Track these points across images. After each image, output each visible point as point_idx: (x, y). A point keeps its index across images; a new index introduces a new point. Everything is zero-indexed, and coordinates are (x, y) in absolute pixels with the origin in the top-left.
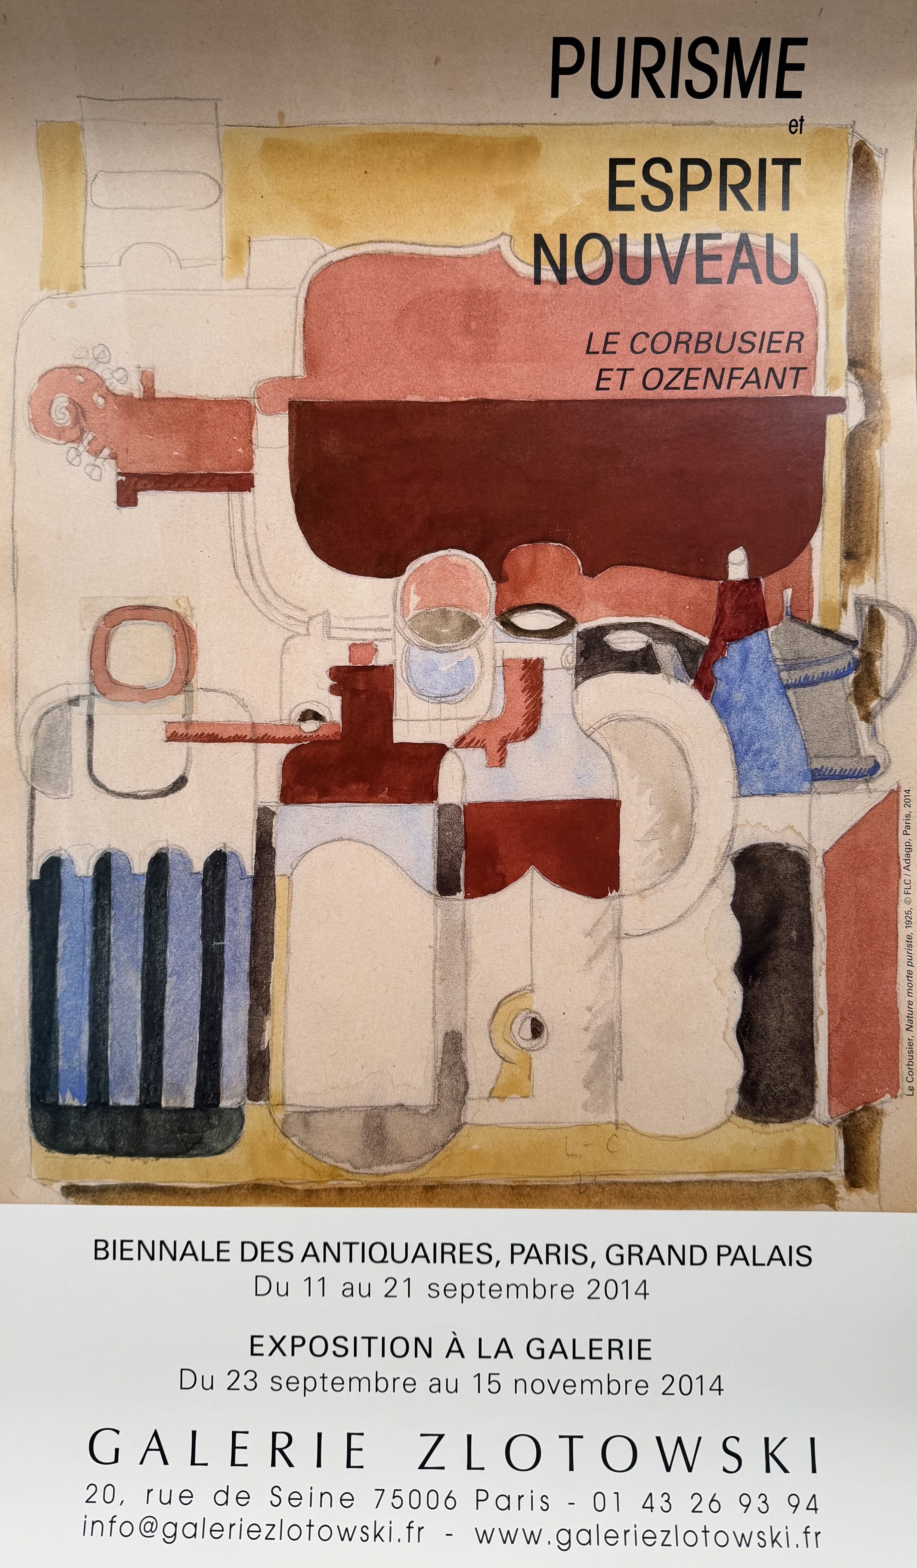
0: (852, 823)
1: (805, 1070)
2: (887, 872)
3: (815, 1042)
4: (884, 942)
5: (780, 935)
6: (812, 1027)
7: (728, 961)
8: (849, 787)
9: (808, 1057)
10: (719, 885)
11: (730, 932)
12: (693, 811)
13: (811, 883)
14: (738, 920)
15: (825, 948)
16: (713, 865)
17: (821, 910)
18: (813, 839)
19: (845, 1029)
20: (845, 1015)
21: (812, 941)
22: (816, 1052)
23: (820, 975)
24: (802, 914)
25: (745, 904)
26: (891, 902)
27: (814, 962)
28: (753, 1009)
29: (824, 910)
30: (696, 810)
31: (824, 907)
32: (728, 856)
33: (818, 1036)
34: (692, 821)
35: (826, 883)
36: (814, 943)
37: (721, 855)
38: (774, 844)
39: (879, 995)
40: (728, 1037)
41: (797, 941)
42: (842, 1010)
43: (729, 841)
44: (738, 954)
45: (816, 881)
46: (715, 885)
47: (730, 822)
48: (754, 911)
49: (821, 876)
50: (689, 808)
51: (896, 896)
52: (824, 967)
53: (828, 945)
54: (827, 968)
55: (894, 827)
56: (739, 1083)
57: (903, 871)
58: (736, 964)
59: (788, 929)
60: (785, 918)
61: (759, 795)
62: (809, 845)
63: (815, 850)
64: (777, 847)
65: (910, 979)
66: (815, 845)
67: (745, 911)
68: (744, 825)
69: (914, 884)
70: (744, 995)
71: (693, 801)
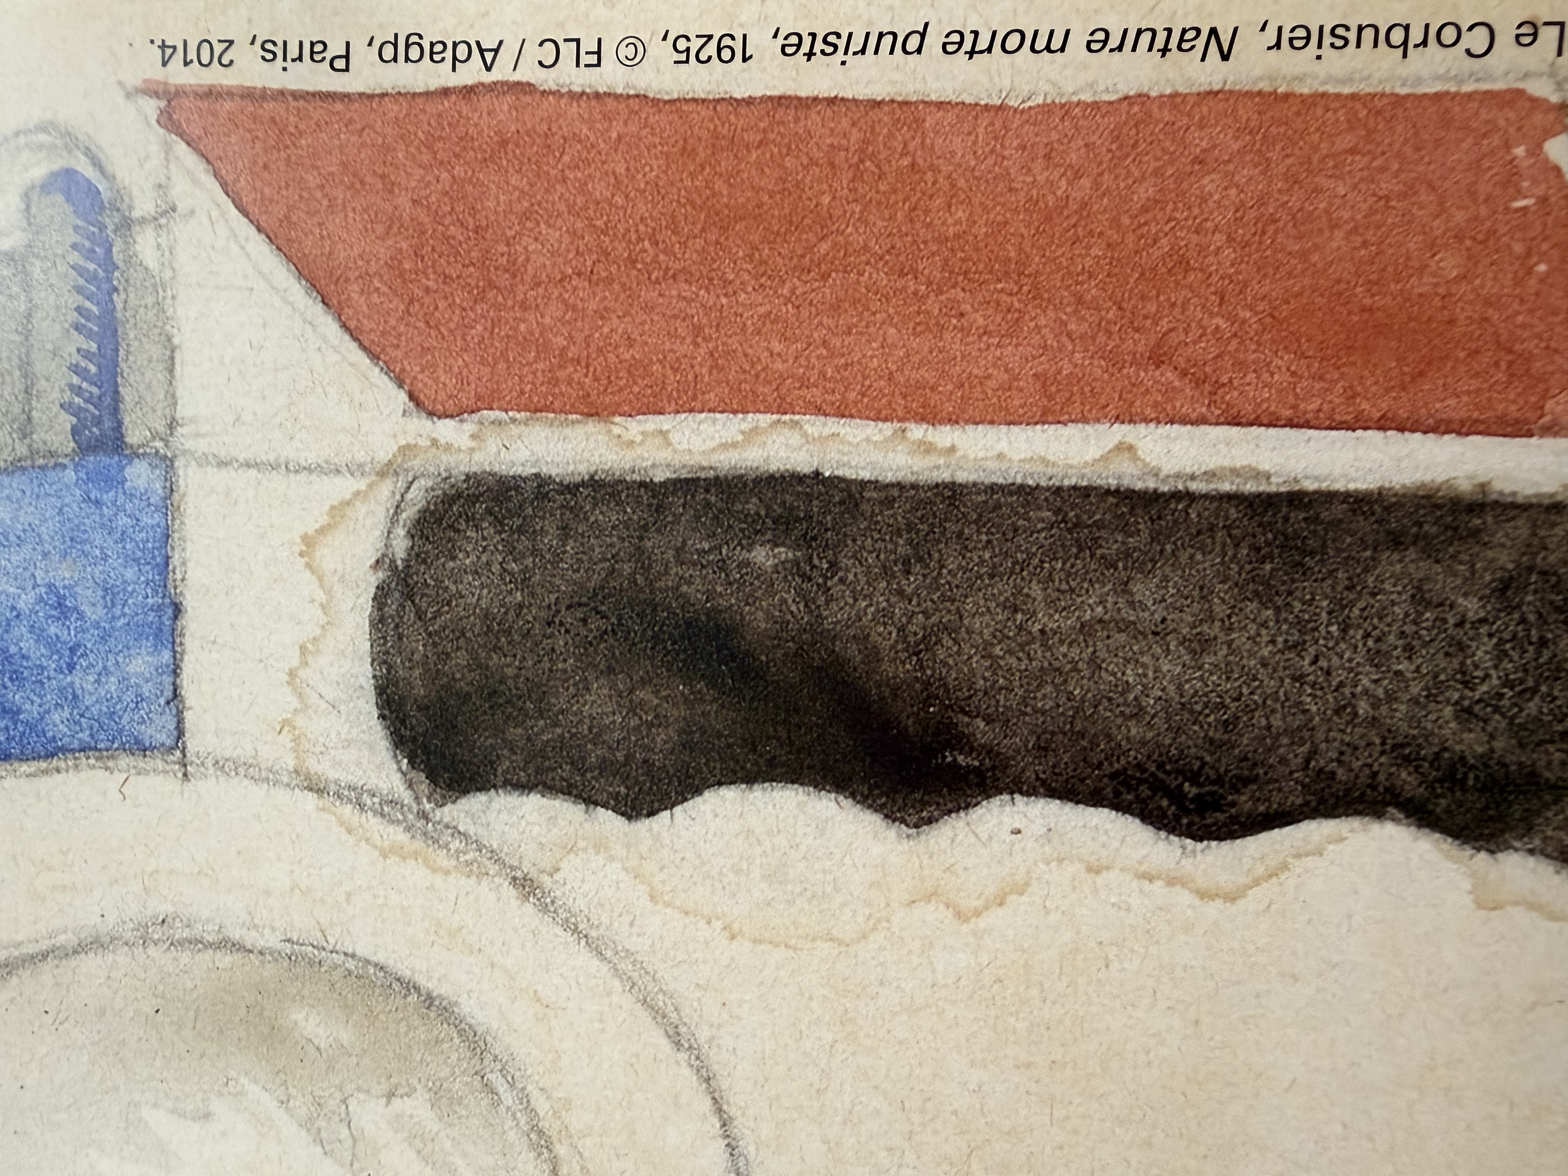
0: (297, 291)
1: (1397, 542)
2: (504, 143)
3: (1263, 488)
4: (813, 162)
5: (769, 617)
6: (1190, 497)
7: (876, 849)
8: (150, 300)
9: (1336, 523)
10: (547, 862)
11: (750, 832)
12: (238, 947)
13: (545, 470)
14: (698, 791)
15: (833, 425)
16: (459, 882)
17: (663, 434)
18: (361, 456)
19: (1206, 349)
20: (1142, 344)
21: (798, 478)
22: (1310, 486)
23: (952, 449)
24: (677, 518)
25: (629, 757)
26: (633, 128)
27: (889, 477)
28: (1095, 759)
29: (664, 422)
30: (236, 934)
31: (652, 423)
32: (424, 816)
33: (1235, 472)
34: (276, 955)
35: (546, 409)
36: (807, 470)
37: (419, 844)
38: (379, 622)
39: (1052, 185)
40: (1225, 880)
41: (798, 547)
42: (1114, 360)
43: (361, 806)
44: (847, 803)
45: (540, 450)
46: (546, 880)
47: (281, 796)
48: (661, 721)
49: (514, 430)
50: (225, 959)
51: (610, 103)
52: (917, 431)
53: (819, 411)
54: (923, 419)
55: (318, 112)
56: (1447, 844)
57: (502, 72)
58: (890, 817)
59: (741, 583)
60: (694, 591)
61: (176, 671)
62: (382, 474)
63: (407, 450)
64: (391, 609)
65: (983, 44)
66: (385, 451)
67: (657, 759)
68: (296, 739)
69: (561, 25)
70: (1030, 792)
71: (197, 943)
